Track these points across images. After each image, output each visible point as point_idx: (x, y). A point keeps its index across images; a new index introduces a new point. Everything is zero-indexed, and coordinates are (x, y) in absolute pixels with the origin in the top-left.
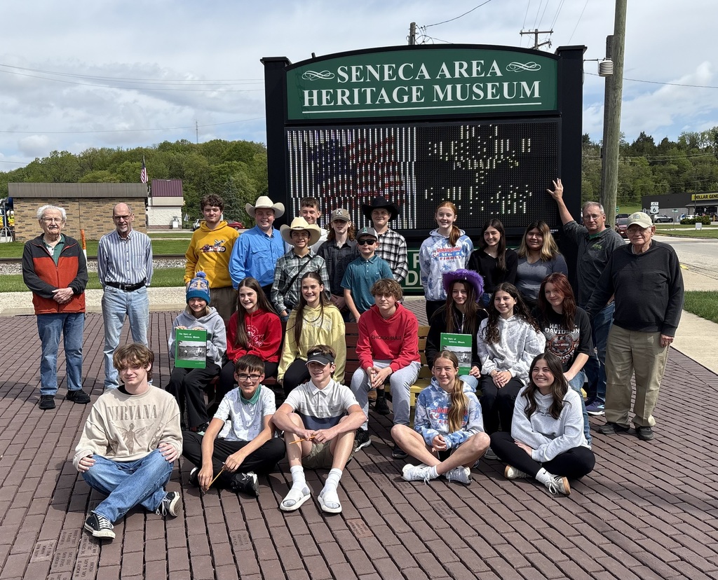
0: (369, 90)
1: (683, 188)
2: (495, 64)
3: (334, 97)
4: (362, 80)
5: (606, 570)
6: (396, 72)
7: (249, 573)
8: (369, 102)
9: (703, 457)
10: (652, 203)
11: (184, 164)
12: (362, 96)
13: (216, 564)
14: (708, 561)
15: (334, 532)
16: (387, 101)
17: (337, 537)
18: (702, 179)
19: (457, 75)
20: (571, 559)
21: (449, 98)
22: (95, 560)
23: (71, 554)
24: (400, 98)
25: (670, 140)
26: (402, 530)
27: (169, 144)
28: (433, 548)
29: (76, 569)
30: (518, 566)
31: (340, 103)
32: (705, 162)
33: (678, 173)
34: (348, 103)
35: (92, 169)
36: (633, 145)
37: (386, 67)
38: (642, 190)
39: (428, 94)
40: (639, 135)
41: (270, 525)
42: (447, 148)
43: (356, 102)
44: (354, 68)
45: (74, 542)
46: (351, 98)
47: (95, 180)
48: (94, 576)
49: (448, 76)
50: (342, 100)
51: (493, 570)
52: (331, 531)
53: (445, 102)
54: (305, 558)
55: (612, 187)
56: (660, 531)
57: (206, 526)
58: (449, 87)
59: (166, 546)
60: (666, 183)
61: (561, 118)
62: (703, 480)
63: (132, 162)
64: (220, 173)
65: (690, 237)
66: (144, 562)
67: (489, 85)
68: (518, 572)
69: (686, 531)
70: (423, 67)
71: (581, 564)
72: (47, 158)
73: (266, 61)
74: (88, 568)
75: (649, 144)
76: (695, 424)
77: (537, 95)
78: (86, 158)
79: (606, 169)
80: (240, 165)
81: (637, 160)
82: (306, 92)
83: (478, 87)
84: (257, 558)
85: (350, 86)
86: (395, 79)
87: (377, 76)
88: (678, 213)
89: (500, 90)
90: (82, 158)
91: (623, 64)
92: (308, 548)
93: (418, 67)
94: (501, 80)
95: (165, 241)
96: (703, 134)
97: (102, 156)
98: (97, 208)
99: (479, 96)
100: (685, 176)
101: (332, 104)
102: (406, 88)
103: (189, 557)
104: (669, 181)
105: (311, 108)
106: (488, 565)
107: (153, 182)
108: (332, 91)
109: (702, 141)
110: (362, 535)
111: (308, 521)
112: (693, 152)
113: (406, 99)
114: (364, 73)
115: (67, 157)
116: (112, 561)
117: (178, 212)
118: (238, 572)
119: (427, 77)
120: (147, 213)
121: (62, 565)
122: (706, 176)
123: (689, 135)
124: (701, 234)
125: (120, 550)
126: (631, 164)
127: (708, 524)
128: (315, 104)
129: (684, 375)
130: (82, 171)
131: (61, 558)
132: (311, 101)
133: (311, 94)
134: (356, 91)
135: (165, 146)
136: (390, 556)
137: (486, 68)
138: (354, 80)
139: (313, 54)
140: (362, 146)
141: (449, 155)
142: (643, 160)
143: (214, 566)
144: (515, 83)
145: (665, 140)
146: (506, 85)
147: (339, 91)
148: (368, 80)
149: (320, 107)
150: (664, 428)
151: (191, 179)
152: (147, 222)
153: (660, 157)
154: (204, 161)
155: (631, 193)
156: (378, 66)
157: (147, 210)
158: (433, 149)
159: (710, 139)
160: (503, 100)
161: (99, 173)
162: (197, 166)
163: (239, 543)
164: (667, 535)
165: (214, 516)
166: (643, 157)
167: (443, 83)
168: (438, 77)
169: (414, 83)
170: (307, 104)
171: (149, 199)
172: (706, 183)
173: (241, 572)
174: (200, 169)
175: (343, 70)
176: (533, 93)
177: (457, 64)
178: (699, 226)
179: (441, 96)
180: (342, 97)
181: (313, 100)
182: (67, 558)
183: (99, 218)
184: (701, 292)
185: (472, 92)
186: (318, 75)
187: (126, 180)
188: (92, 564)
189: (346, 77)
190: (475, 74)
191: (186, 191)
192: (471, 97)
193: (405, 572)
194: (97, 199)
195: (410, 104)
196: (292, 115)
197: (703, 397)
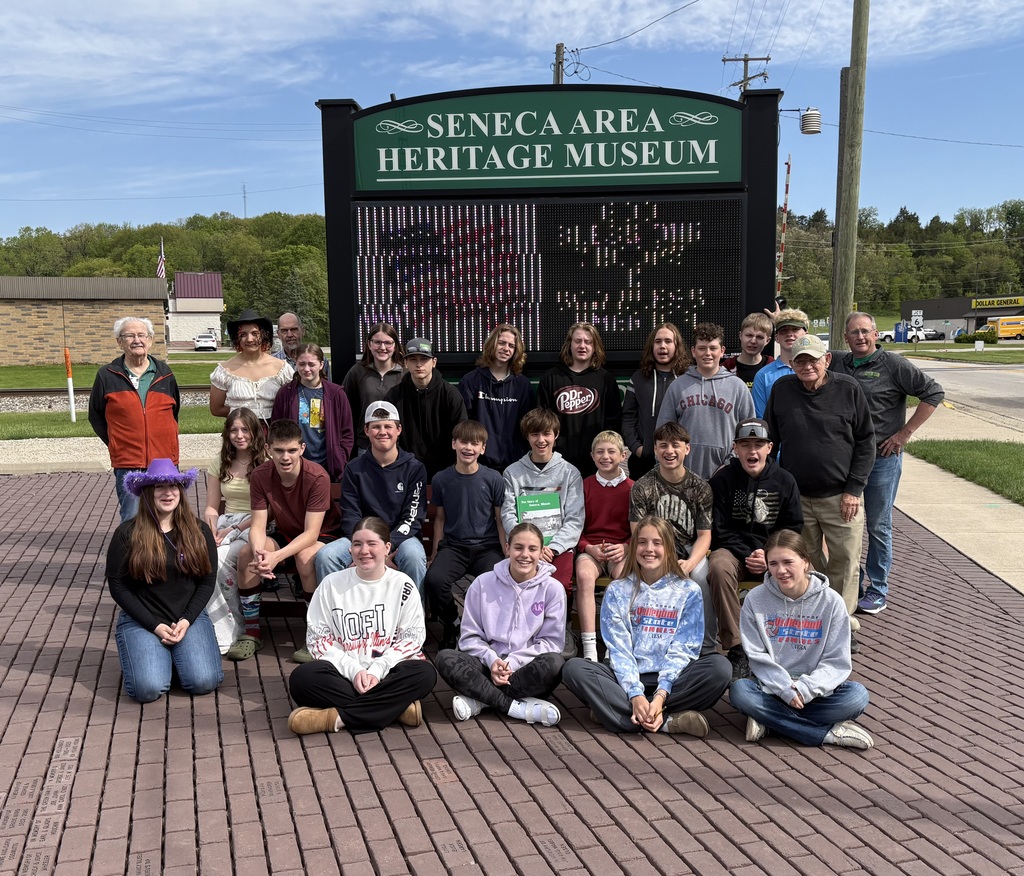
0: (472, 150)
1: (960, 291)
2: (653, 115)
3: (422, 159)
4: (463, 135)
5: (772, 820)
6: (511, 124)
7: (279, 832)
8: (473, 166)
9: (929, 670)
10: (914, 312)
11: (225, 250)
12: (464, 158)
13: (233, 821)
14: (909, 806)
15: (403, 776)
16: (500, 166)
17: (408, 783)
18: (987, 277)
19: (599, 130)
20: (726, 808)
21: (588, 163)
22: (62, 819)
23: (26, 812)
24: (519, 162)
25: (943, 220)
26: (499, 772)
27: (202, 219)
28: (538, 796)
29: (32, 832)
30: (653, 818)
31: (431, 167)
32: (992, 252)
33: (953, 268)
34: (443, 167)
35: (85, 255)
36: (891, 226)
37: (498, 116)
38: (901, 292)
39: (558, 156)
40: (897, 212)
41: (314, 769)
42: (585, 236)
43: (455, 166)
44: (451, 117)
45: (31, 795)
46: (447, 160)
47: (89, 273)
48: (58, 840)
49: (587, 130)
50: (435, 163)
51: (617, 824)
52: (400, 776)
53: (582, 168)
54: (359, 812)
55: (846, 289)
56: (853, 769)
57: (223, 770)
58: (588, 147)
59: (164, 798)
60: (935, 282)
61: (746, 194)
62: (923, 700)
63: (145, 245)
64: (279, 263)
65: (967, 361)
66: (131, 820)
67: (645, 145)
68: (652, 826)
69: (888, 769)
70: (551, 118)
71: (739, 814)
72: (15, 238)
73: (324, 105)
74: (50, 829)
75: (912, 226)
76: (926, 626)
77: (712, 159)
78: (76, 238)
79: (839, 262)
80: (310, 251)
81: (895, 248)
82: (382, 152)
83: (629, 147)
84: (291, 813)
85: (446, 142)
86: (510, 134)
87: (485, 129)
88: (954, 326)
89: (660, 152)
90: (69, 239)
91: (862, 110)
92: (364, 798)
93: (543, 118)
94: (661, 137)
95: (195, 365)
96: (989, 212)
97: (100, 236)
98: (91, 316)
99: (631, 160)
100: (963, 272)
101: (420, 169)
102: (527, 148)
103: (196, 812)
104: (941, 280)
105: (389, 174)
106: (612, 817)
107: (178, 276)
108: (419, 149)
109: (988, 221)
110: (442, 779)
111: (369, 762)
112: (975, 238)
113: (526, 162)
114: (465, 124)
115: (46, 237)
116: (84, 821)
117: (216, 322)
118: (264, 832)
119: (557, 131)
120: (168, 322)
121: (13, 826)
122: (993, 272)
123: (970, 213)
124: (983, 358)
125: (97, 806)
126: (886, 254)
127: (919, 759)
128: (396, 168)
129: (923, 558)
130: (69, 257)
131: (11, 817)
132: (389, 164)
133: (389, 154)
134: (455, 150)
135: (195, 222)
136: (479, 808)
137: (640, 120)
138: (451, 134)
139: (392, 96)
140: (464, 230)
141: (589, 245)
142: (904, 248)
143: (229, 824)
144: (682, 142)
145: (936, 220)
146: (668, 145)
147: (430, 151)
148: (472, 135)
149: (402, 173)
150: (883, 631)
151: (235, 272)
152: (167, 337)
153: (927, 244)
154: (254, 245)
155: (886, 297)
156: (487, 114)
157: (167, 318)
158: (566, 236)
159: (1000, 219)
160: (664, 166)
161: (95, 262)
162: (244, 253)
163: (267, 793)
164: (861, 774)
165: (237, 758)
166: (903, 244)
167: (580, 140)
168: (572, 132)
169: (538, 140)
170: (383, 168)
171: (170, 302)
172: (993, 283)
173: (268, 832)
174: (250, 257)
175: (435, 119)
176: (707, 157)
177: (599, 113)
178: (979, 345)
179: (577, 160)
180: (434, 159)
181: (390, 163)
182: (19, 817)
183: (93, 330)
184: (966, 441)
185: (620, 154)
186: (400, 127)
187: (136, 273)
188: (56, 824)
189: (440, 129)
190: (624, 129)
191: (228, 289)
192: (620, 162)
193: (496, 828)
194: (91, 301)
195: (531, 170)
196: (363, 184)
197: (944, 588)
